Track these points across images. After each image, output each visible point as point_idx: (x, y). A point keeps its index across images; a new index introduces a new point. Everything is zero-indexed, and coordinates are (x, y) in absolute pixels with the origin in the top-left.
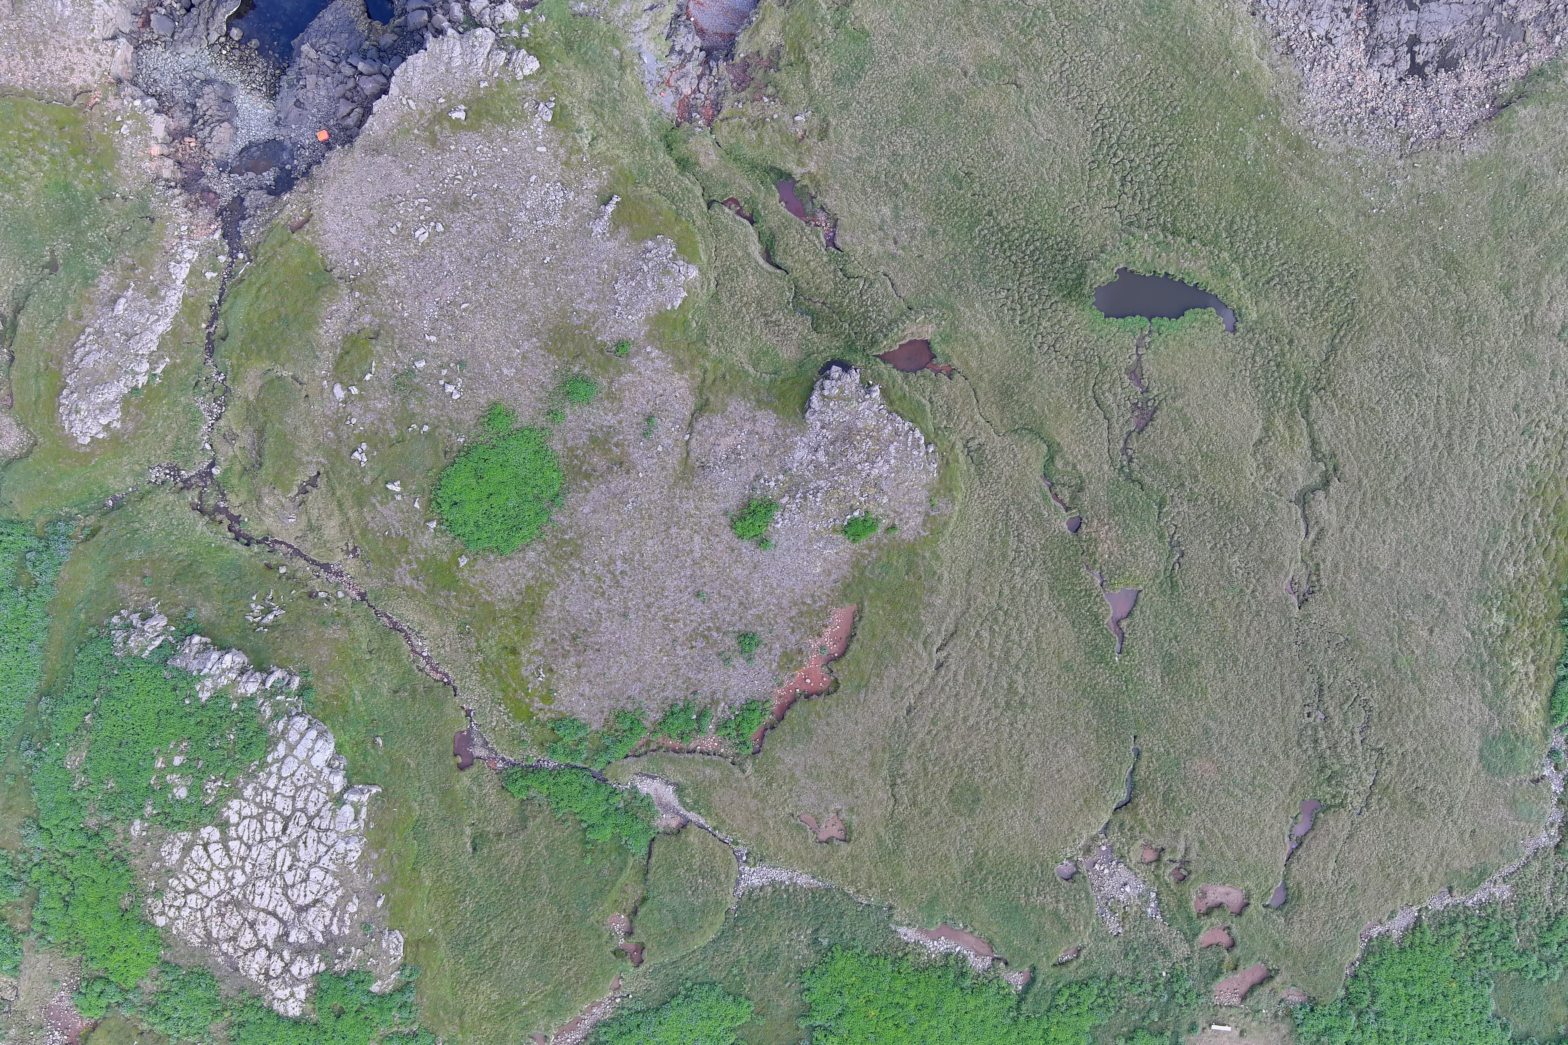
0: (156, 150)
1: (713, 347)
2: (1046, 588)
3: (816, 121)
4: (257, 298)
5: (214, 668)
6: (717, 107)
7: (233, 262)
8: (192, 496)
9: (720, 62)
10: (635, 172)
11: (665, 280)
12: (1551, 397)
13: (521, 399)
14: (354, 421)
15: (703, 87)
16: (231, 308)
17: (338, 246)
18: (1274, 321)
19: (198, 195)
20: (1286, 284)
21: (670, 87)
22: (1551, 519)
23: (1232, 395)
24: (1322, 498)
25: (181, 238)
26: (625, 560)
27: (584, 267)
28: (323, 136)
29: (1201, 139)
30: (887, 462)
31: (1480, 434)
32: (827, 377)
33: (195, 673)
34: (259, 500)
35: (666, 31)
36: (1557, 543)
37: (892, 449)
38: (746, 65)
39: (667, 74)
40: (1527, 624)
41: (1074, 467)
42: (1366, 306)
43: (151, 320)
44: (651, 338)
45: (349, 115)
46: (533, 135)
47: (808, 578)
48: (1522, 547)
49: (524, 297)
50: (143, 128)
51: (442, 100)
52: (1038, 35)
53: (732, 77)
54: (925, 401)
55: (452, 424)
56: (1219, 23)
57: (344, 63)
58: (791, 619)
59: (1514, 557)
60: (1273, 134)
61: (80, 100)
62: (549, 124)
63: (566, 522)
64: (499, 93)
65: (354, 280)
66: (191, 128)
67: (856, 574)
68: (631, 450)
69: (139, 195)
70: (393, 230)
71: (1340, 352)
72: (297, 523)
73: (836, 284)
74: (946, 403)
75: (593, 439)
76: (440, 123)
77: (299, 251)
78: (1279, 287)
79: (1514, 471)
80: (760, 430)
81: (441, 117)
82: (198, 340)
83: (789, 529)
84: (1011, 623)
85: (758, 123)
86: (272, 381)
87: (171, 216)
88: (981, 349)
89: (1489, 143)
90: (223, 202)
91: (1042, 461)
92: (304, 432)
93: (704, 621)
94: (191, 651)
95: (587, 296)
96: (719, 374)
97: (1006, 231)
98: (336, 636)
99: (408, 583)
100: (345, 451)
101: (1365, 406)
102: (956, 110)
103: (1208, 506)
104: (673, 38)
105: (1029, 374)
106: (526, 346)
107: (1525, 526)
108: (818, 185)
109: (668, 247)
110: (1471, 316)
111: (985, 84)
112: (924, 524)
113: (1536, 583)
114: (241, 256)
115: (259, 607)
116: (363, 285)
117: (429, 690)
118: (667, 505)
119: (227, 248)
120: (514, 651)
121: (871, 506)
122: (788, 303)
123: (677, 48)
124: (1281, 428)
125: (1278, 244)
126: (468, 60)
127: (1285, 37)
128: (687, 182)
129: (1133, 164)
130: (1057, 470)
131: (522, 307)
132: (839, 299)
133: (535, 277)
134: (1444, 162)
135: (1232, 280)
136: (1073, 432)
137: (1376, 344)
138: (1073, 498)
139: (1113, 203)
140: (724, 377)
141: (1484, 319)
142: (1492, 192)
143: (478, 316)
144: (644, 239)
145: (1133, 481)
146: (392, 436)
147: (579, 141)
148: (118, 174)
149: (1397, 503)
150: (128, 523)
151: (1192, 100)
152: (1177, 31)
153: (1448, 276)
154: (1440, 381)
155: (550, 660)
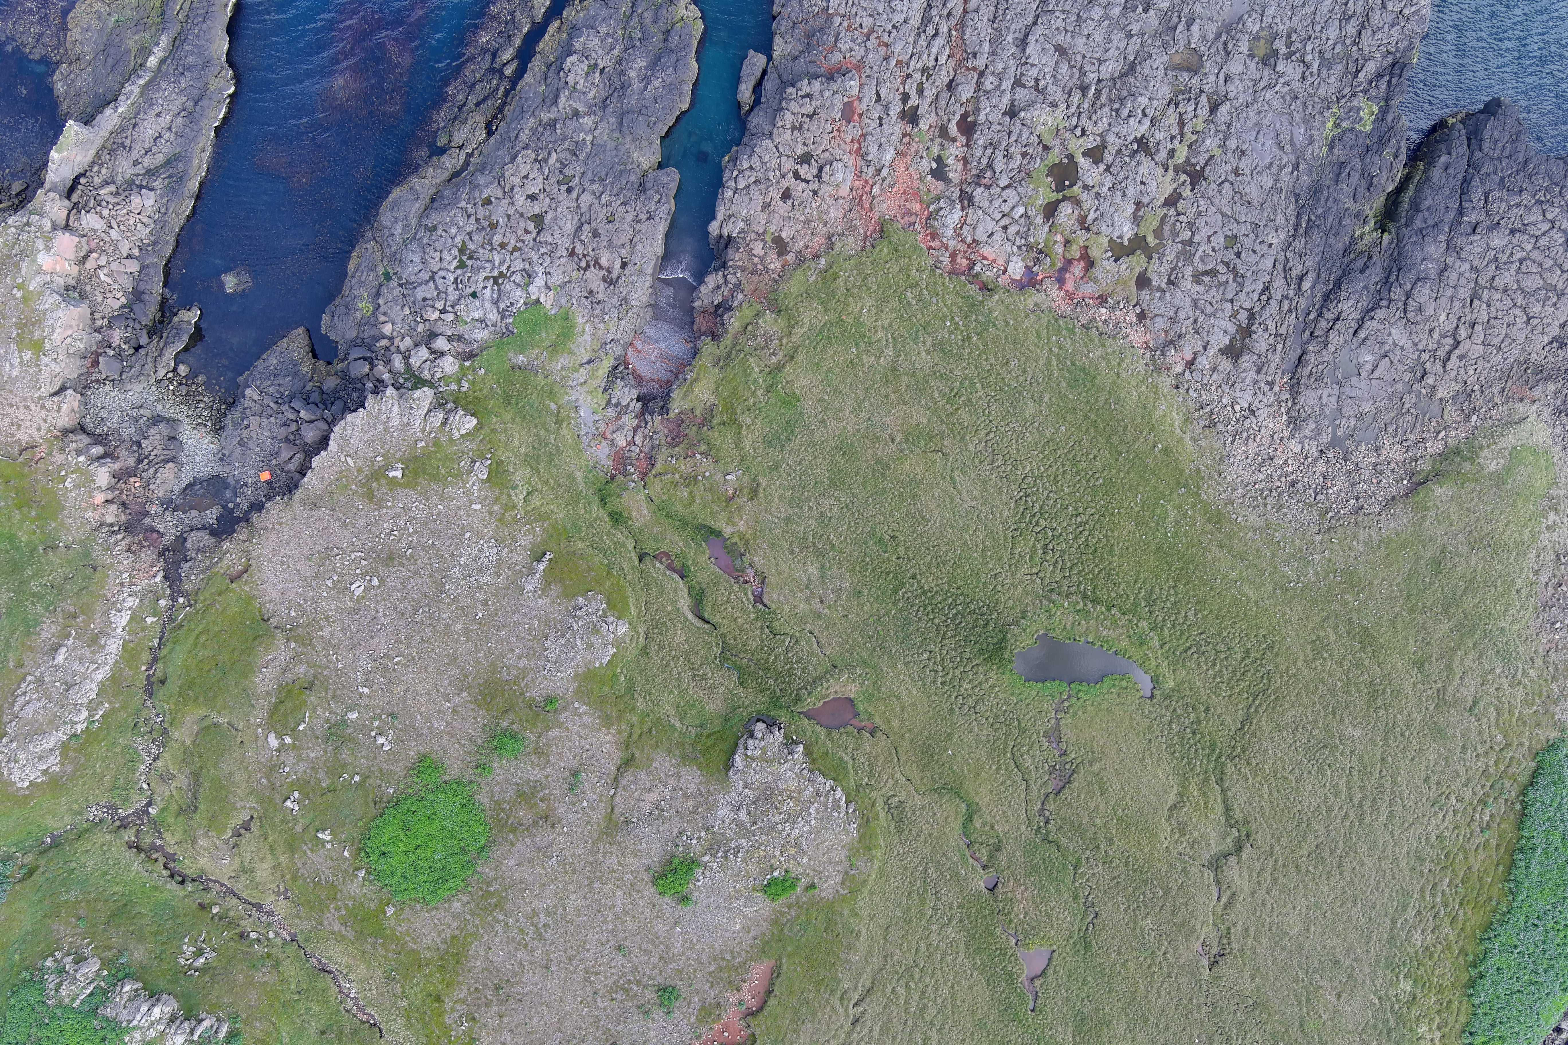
0: (100, 498)
1: (640, 701)
2: (962, 946)
3: (746, 479)
4: (196, 645)
5: (143, 1021)
6: (651, 461)
7: (173, 606)
8: (129, 835)
9: (656, 416)
10: (568, 526)
11: (594, 640)
12: (1462, 770)
13: (451, 752)
14: (287, 769)
15: (638, 440)
16: (170, 653)
17: (276, 596)
18: (1191, 689)
19: (141, 536)
20: (1203, 653)
21: (605, 438)
22: (1459, 890)
23: (1148, 760)
24: (1234, 864)
25: (122, 585)
26: (548, 913)
27: (515, 623)
28: (265, 476)
29: (1122, 510)
30: (808, 822)
31: (1390, 805)
32: (752, 736)
33: (124, 1024)
34: (194, 841)
35: (603, 384)
36: (1465, 913)
37: (812, 810)
38: (680, 422)
39: (603, 427)
40: (1434, 991)
41: (992, 827)
42: (1282, 677)
43: (91, 669)
44: (579, 694)
45: (290, 459)
46: (469, 493)
47: (727, 935)
48: (1430, 916)
49: (456, 651)
50: (87, 481)
51: (379, 459)
52: (965, 405)
53: (666, 431)
54: (847, 759)
55: (382, 775)
56: (1143, 398)
57: (287, 406)
58: (710, 973)
59: (1422, 926)
60: (1193, 507)
61: (26, 455)
62: (484, 482)
63: (491, 874)
64: (436, 452)
65: (290, 630)
66: (136, 468)
67: (775, 931)
68: (557, 804)
69: (81, 543)
70: (329, 583)
71: (1255, 721)
72: (230, 865)
73: (762, 641)
74: (868, 760)
75: (520, 794)
76: (377, 480)
77: (237, 601)
78: (1196, 656)
79: (1423, 841)
80: (684, 786)
81: (378, 474)
82: (137, 683)
83: (710, 887)
84: (927, 979)
85: (691, 480)
86: (207, 728)
87: (112, 564)
88: (903, 709)
89: (1405, 520)
90: (166, 541)
91: (960, 821)
92: (240, 777)
93: (624, 974)
94: (121, 999)
96: (646, 728)
97: (929, 594)
98: (266, 979)
99: (336, 928)
100: (278, 799)
101: (1279, 775)
102: (883, 475)
103: (1122, 868)
104: (610, 391)
105: (949, 735)
106: (457, 700)
107: (1433, 896)
108: (747, 543)
109: (599, 603)
110: (1384, 690)
111: (912, 452)
112: (843, 883)
113: (1443, 951)
114: (181, 600)
115: (192, 949)
116: (299, 635)
117: (355, 1032)
118: (591, 859)
119: (168, 591)
120: (438, 999)
121: (791, 865)
122: (716, 658)
123: (614, 401)
124: (1195, 794)
125: (1196, 614)
126: (406, 420)
127: (1208, 410)
128: (620, 536)
129: (1055, 533)
130: (975, 829)
131: (454, 661)
132: (765, 656)
133: (467, 632)
134: (1361, 538)
135: (1150, 648)
136: (991, 792)
137: (1290, 713)
138: (991, 857)
139: (1034, 571)
140: (650, 731)
141: (1398, 692)
142: (1407, 569)
143: (411, 669)
144: (574, 596)
145: (1050, 842)
146: (324, 785)
147: (514, 498)
148: (62, 524)
149: (1308, 871)
150: (65, 863)
151: (1114, 471)
152: (1101, 404)
153: (1363, 649)
154: (1352, 752)
155: (473, 1009)
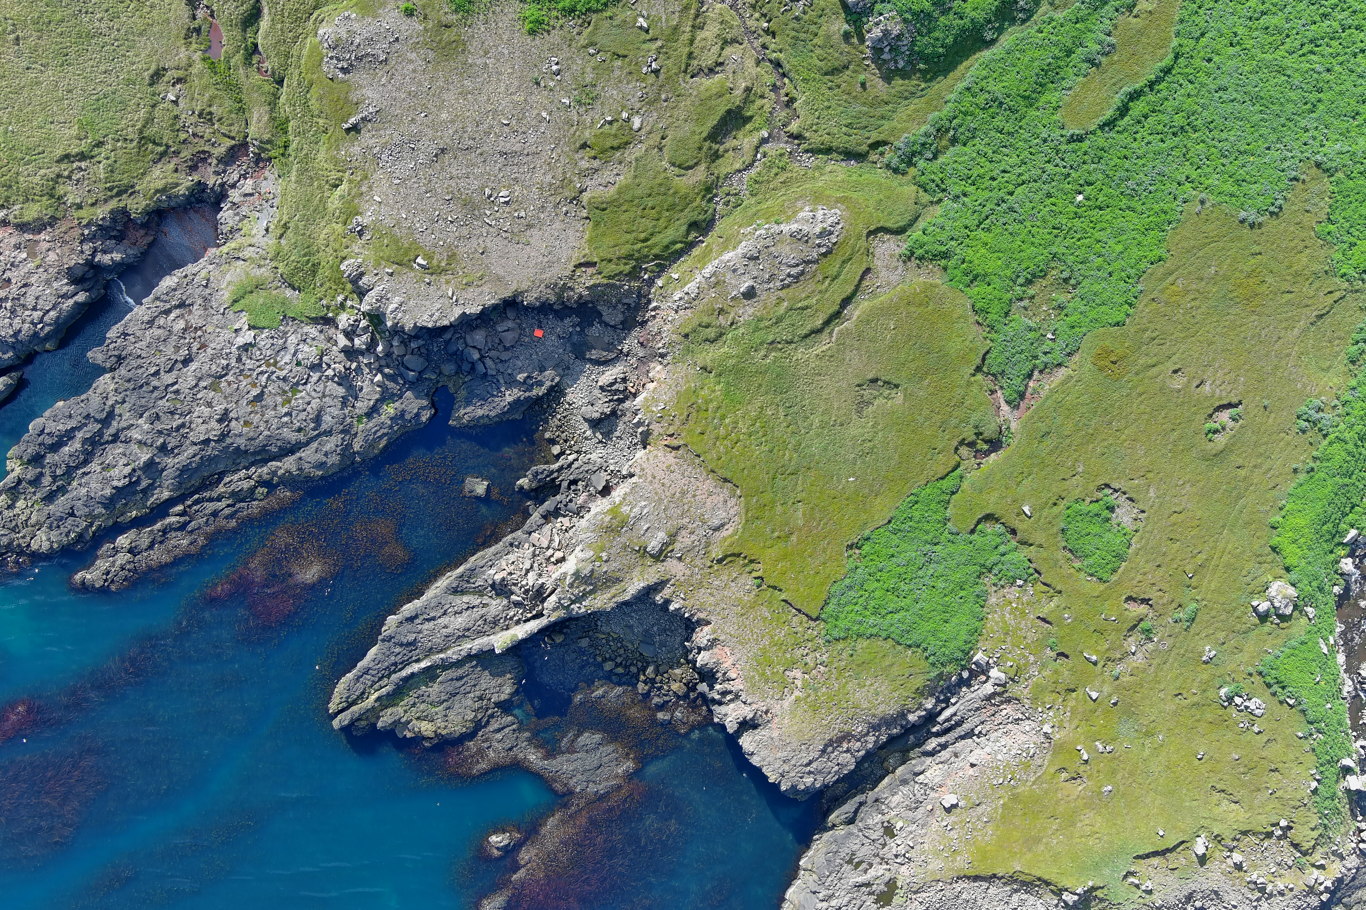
3: (160, 87)
4: (652, 235)
6: (232, 153)
7: (654, 276)
8: (794, 127)
11: (345, 36)
14: (639, 94)
15: (235, 176)
16: (676, 243)
17: (570, 232)
19: (650, 344)
21: (260, 194)
27: (400, 90)
28: (538, 333)
34: (748, 90)
35: (238, 235)
38: (192, 168)
39: (257, 204)
45: (508, 331)
46: (377, 213)
49: (458, 99)
51: (427, 281)
53: (208, 168)
57: (490, 372)
61: (675, 443)
64: (382, 258)
66: (626, 398)
72: (733, 53)
76: (439, 267)
77: (600, 247)
82: (715, 237)
85: (206, 116)
95: (411, 67)
100: (662, 76)
104: (236, 228)
108: (187, 37)
114: (646, 277)
119: (653, 290)
123: (237, 218)
128: (287, 110)
131: (464, 93)
133: (440, 108)
143: (500, 108)
144: (343, 82)
146: (619, 63)
148: (687, 382)
150: (849, 136)
